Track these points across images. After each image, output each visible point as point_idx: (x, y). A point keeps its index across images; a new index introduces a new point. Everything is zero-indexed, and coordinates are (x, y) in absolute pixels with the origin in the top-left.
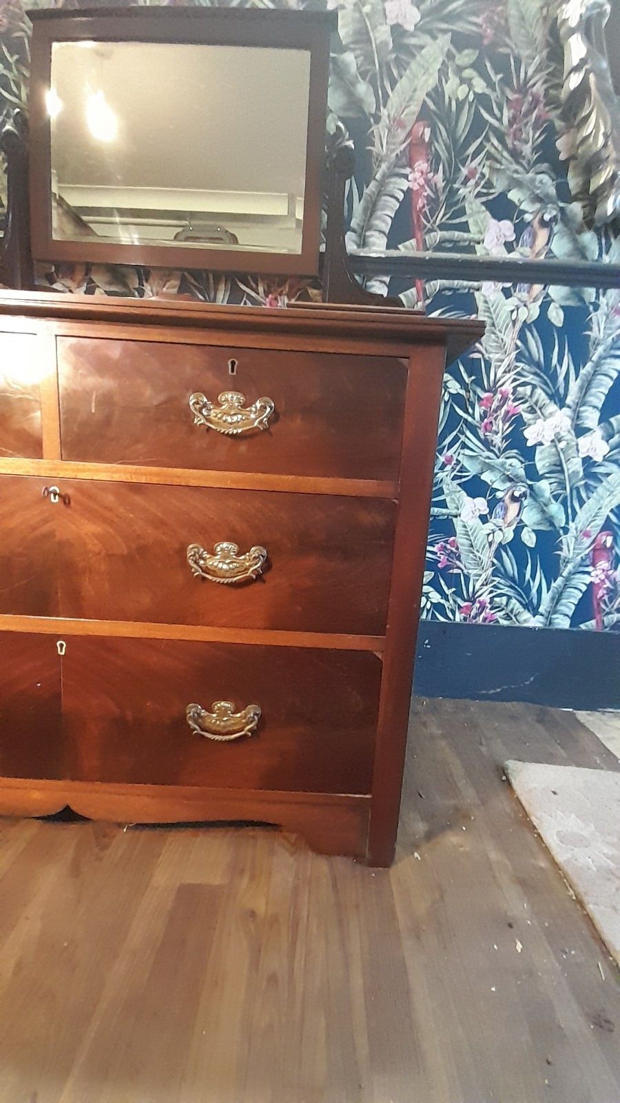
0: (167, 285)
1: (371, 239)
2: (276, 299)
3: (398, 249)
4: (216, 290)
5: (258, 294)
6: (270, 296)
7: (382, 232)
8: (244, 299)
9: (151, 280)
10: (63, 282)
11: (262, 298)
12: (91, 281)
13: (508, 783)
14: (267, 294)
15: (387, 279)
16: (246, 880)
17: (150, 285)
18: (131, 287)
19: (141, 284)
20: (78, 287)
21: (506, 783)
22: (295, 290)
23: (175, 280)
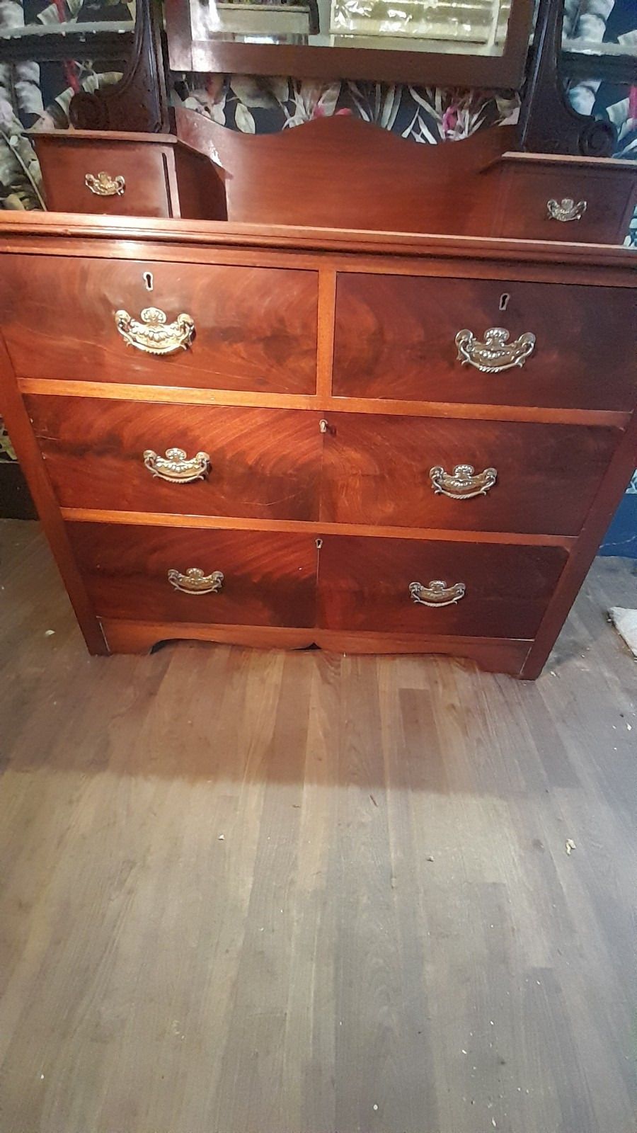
0: (324, 96)
1: (586, 27)
2: (455, 114)
3: (617, 42)
4: (383, 104)
5: (434, 107)
6: (448, 110)
7: (600, 16)
8: (417, 115)
9: (304, 91)
10: (197, 96)
11: (438, 113)
12: (231, 94)
13: (613, 624)
14: (443, 108)
15: (596, 85)
16: (441, 688)
17: (303, 97)
18: (279, 101)
19: (292, 96)
20: (215, 103)
21: (611, 624)
22: (480, 99)
23: (333, 89)
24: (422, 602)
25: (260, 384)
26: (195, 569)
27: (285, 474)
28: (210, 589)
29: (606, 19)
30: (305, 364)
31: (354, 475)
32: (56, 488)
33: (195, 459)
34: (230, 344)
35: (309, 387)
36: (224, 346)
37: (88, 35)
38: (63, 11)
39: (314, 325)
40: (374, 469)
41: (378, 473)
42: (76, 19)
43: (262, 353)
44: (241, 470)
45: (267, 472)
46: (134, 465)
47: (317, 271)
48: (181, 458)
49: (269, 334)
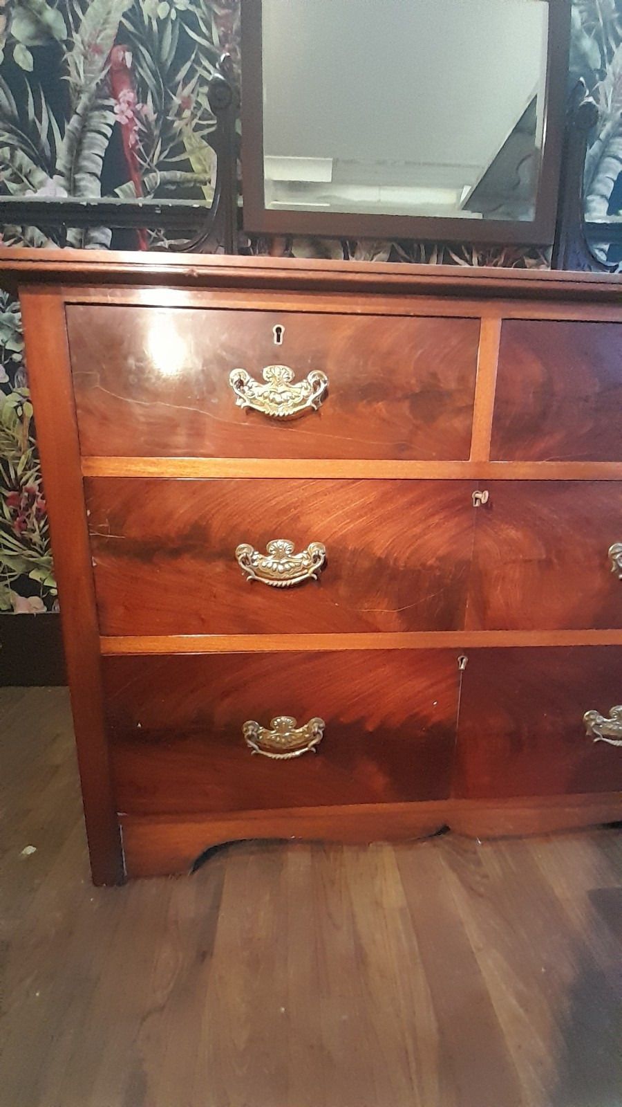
24: (605, 739)
25: (400, 452)
26: (283, 718)
27: (423, 565)
28: (306, 746)
29: (609, 198)
30: (458, 423)
31: (514, 562)
32: (99, 607)
33: (305, 552)
34: (369, 403)
35: (461, 450)
36: (362, 407)
37: (165, 208)
38: (141, 189)
39: (473, 377)
40: (540, 553)
41: (544, 556)
42: (152, 195)
43: (407, 413)
44: (366, 564)
45: (401, 564)
46: (219, 567)
47: (479, 318)
48: (287, 552)
49: (417, 390)
